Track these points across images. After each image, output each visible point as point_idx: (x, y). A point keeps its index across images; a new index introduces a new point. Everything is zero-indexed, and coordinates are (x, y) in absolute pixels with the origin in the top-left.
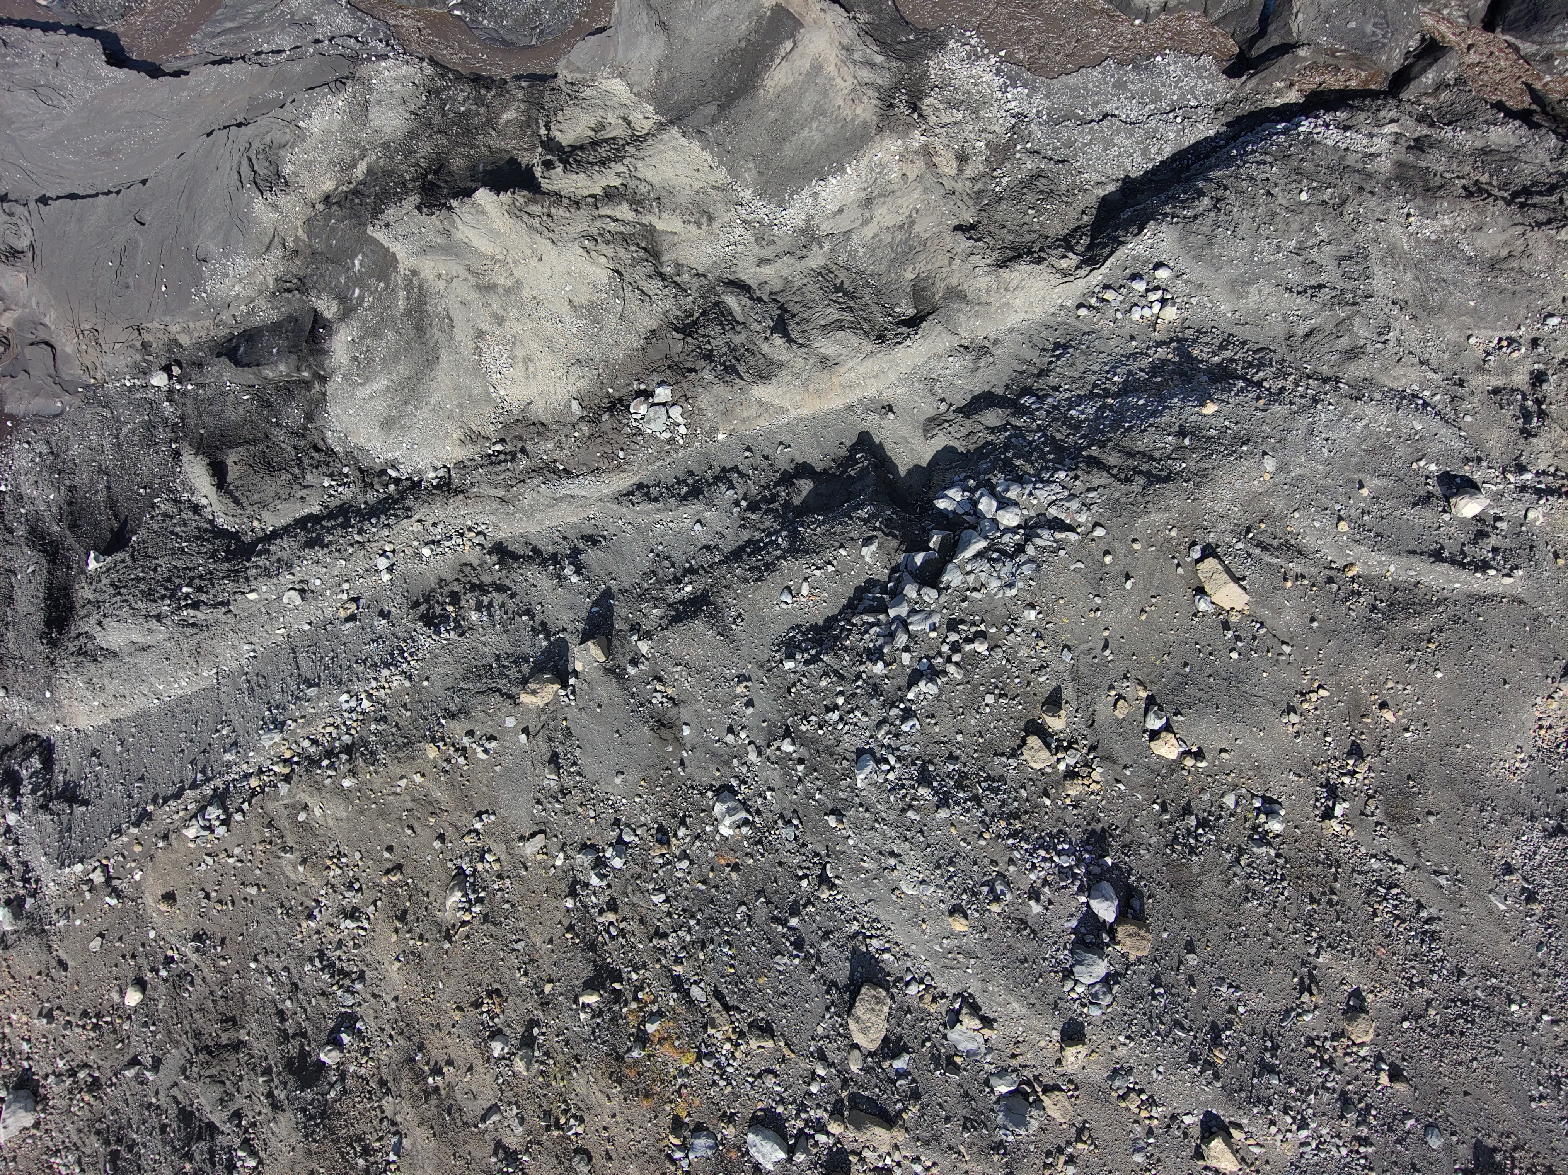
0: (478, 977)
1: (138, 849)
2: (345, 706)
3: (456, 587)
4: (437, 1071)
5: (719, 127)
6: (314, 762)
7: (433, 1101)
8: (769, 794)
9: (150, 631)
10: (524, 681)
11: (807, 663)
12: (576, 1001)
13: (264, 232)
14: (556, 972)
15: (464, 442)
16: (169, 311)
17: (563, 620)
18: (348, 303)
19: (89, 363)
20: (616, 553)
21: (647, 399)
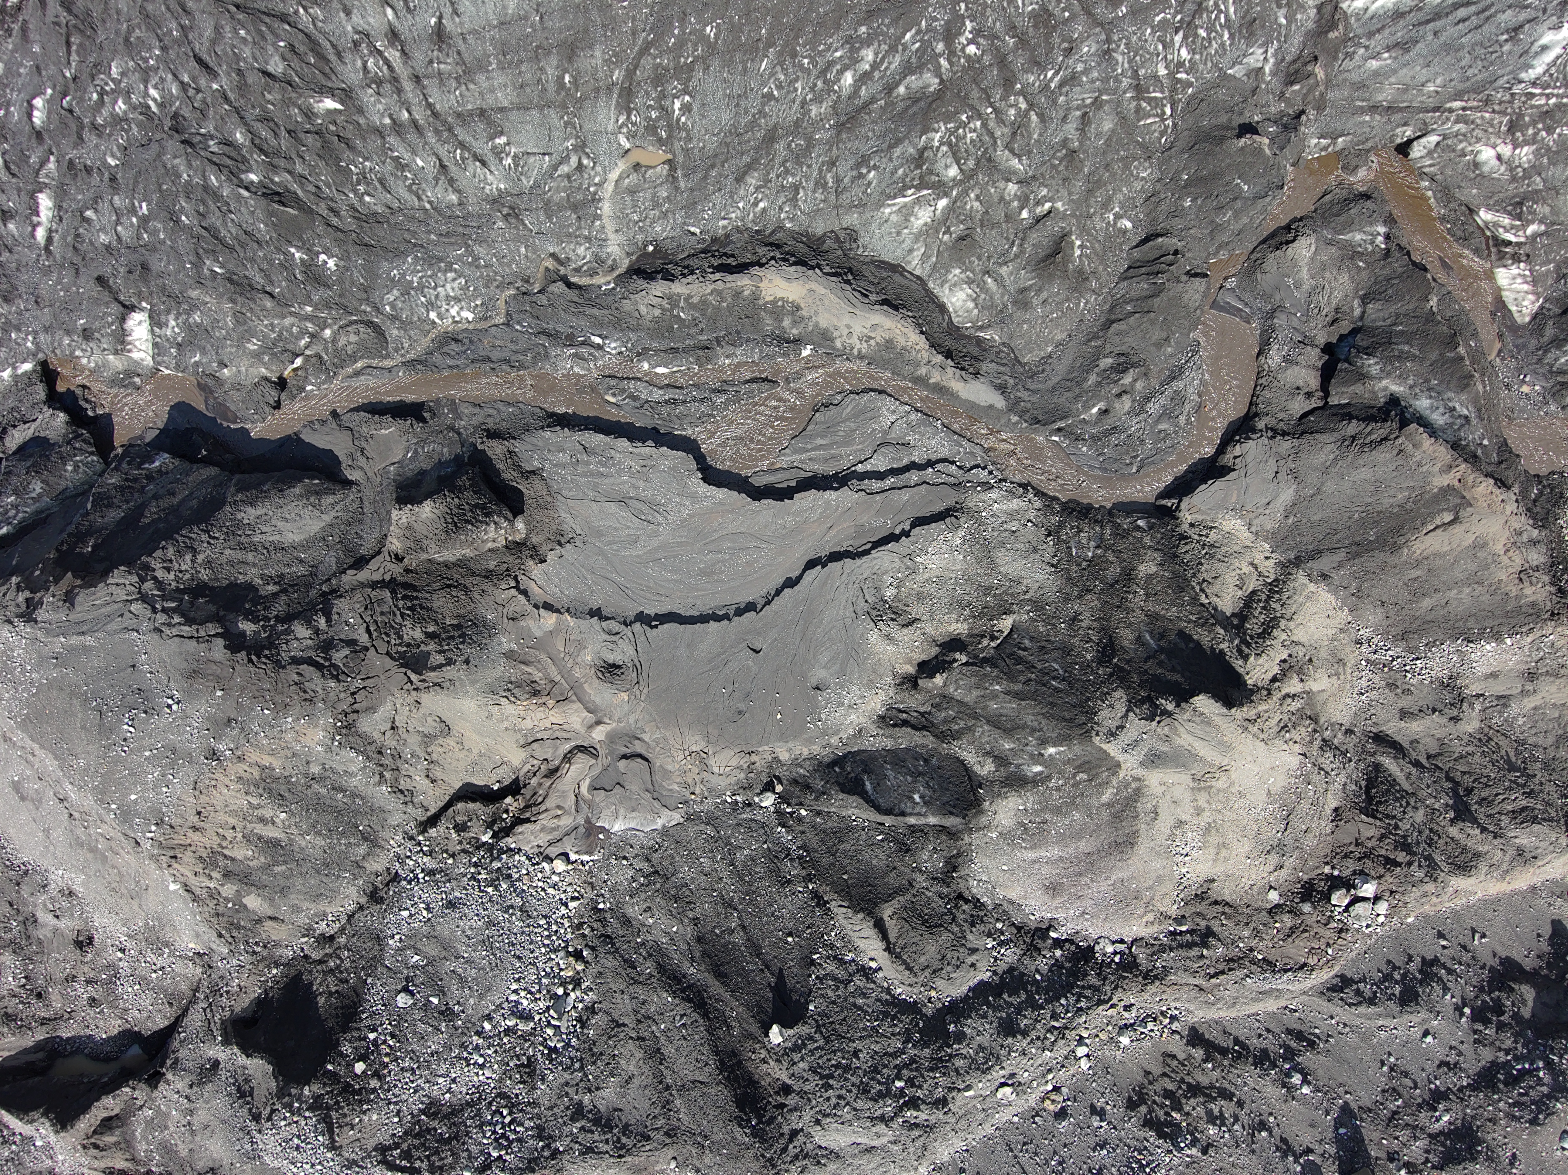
3: (1170, 1086)
5: (1346, 572)
9: (878, 1135)
13: (878, 663)
15: (1152, 923)
16: (783, 737)
17: (1305, 1138)
18: (1012, 768)
19: (690, 781)
20: (1341, 1061)
21: (1348, 891)
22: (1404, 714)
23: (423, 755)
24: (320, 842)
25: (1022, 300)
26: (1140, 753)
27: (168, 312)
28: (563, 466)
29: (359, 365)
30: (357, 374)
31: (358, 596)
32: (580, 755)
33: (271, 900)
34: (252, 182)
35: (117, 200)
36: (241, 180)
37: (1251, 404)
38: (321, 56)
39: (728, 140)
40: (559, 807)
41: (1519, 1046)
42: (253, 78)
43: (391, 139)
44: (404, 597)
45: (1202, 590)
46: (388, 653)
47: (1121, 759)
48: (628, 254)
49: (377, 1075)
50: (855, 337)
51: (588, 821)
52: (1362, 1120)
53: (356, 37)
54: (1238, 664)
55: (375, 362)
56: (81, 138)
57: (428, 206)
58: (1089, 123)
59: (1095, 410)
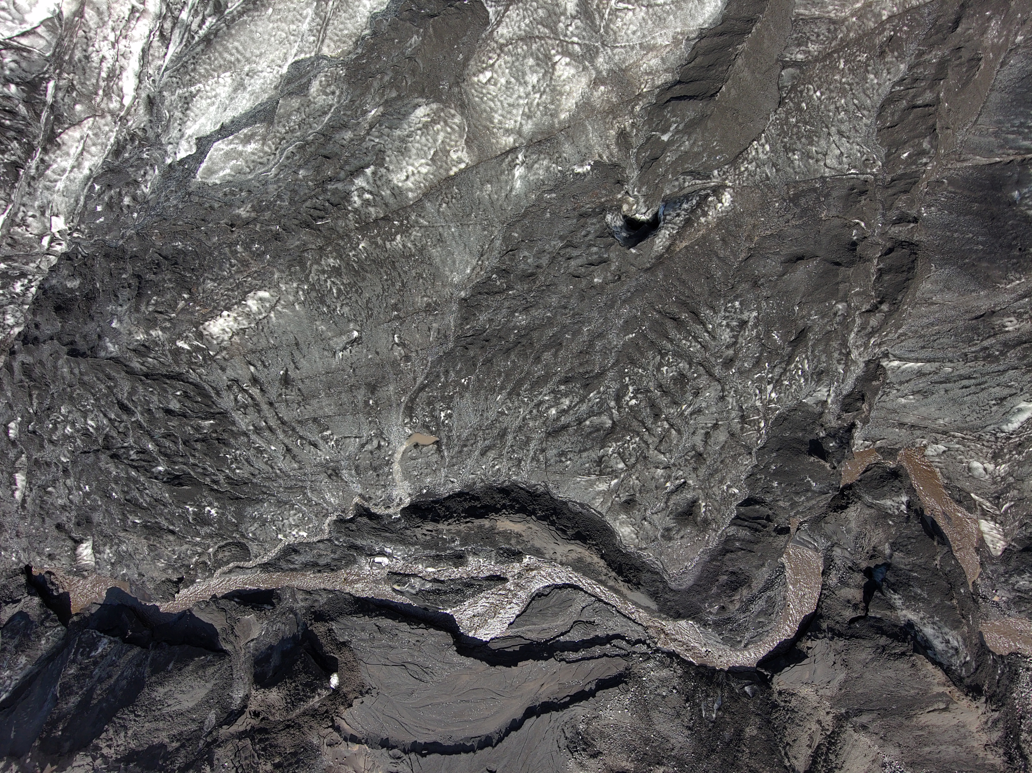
25: (667, 535)
27: (105, 545)
28: (364, 640)
29: (231, 565)
30: (230, 571)
31: (230, 746)
34: (160, 471)
35: (68, 482)
36: (153, 473)
37: (818, 606)
38: (206, 396)
39: (476, 433)
42: (159, 415)
43: (253, 437)
44: (261, 741)
45: (786, 754)
48: (410, 495)
50: (558, 555)
53: (229, 383)
55: (241, 564)
56: (42, 447)
57: (278, 472)
58: (710, 437)
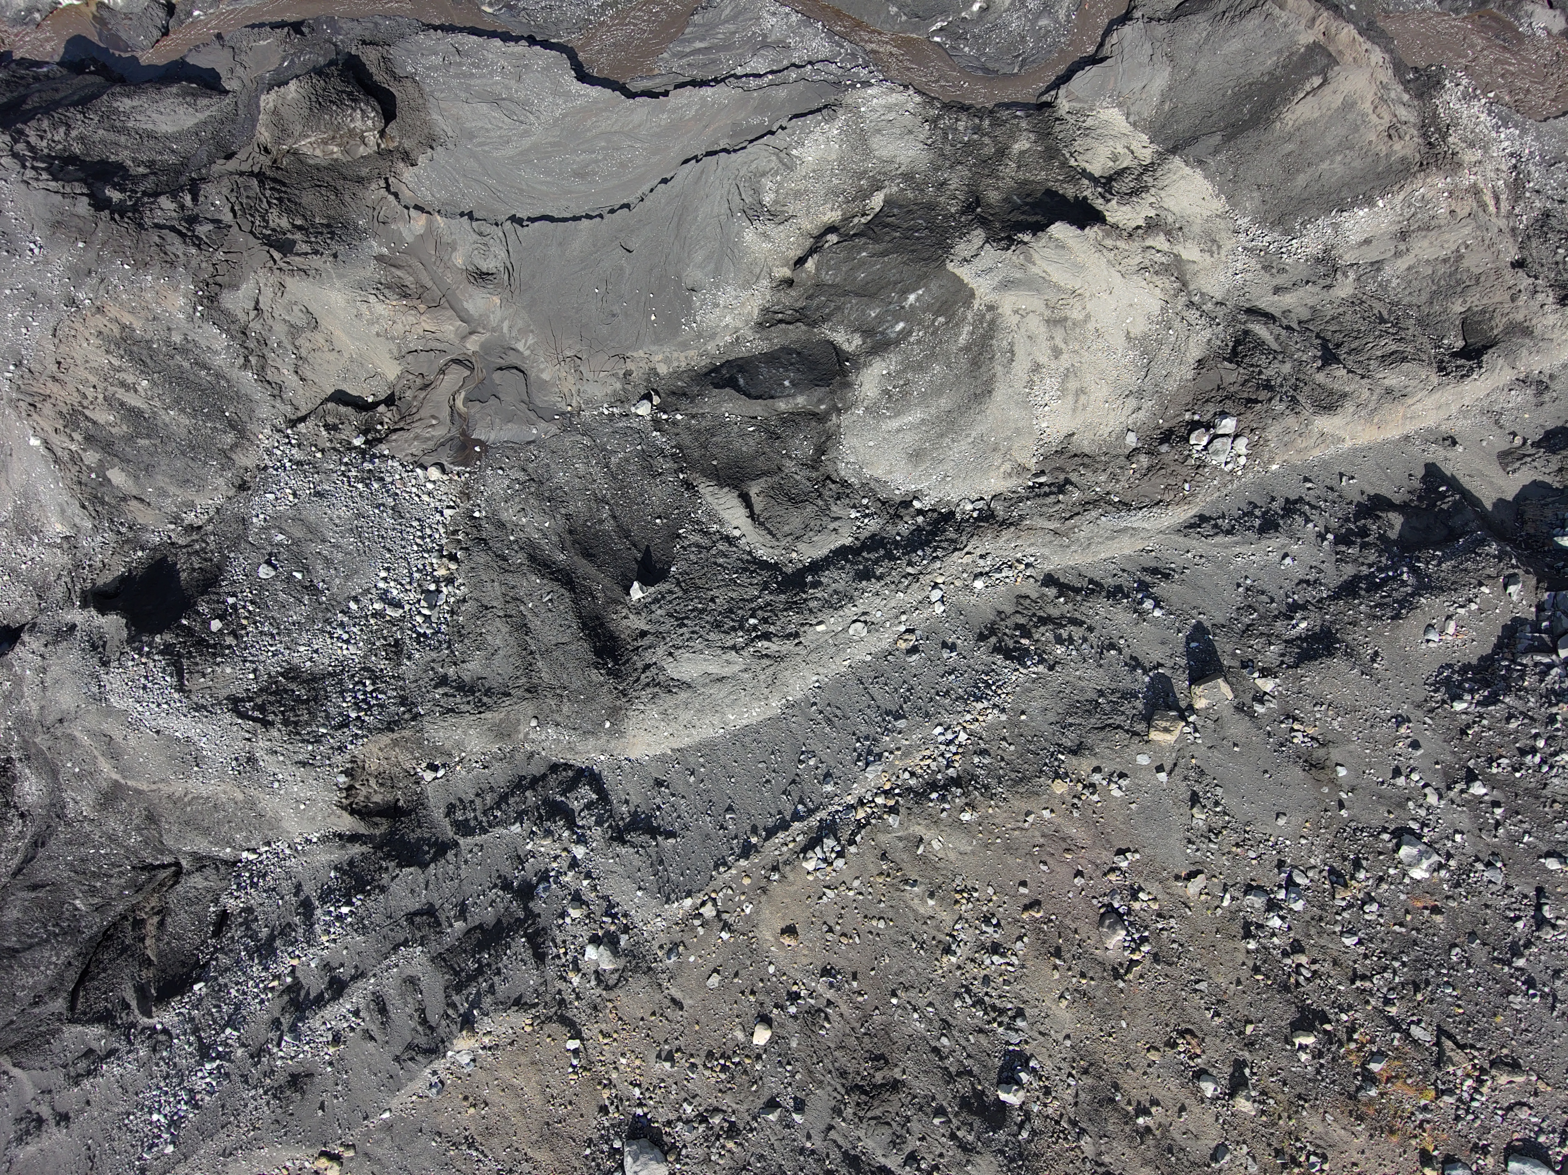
0: (1162, 1016)
1: (746, 881)
2: (941, 738)
3: (1022, 621)
4: (1143, 1111)
5: (1222, 157)
6: (920, 795)
7: (1150, 1141)
8: (1458, 837)
9: (728, 662)
10: (1148, 718)
11: (1478, 703)
12: (1288, 1041)
13: (755, 262)
14: (1254, 1013)
15: (1010, 475)
16: (658, 340)
17: (1156, 655)
18: (879, 337)
19: (566, 391)
20: (1196, 587)
21: (1207, 430)
22: (1277, 290)
23: (290, 347)
24: (185, 421)
26: (995, 279)
28: (436, 69)
31: (225, 182)
32: (454, 366)
33: (137, 477)
40: (434, 417)
41: (1383, 559)
44: (271, 189)
45: (1072, 157)
46: (251, 232)
47: (974, 286)
49: (234, 634)
51: (464, 433)
52: (1215, 635)
54: (1099, 204)
59: (976, 7)
